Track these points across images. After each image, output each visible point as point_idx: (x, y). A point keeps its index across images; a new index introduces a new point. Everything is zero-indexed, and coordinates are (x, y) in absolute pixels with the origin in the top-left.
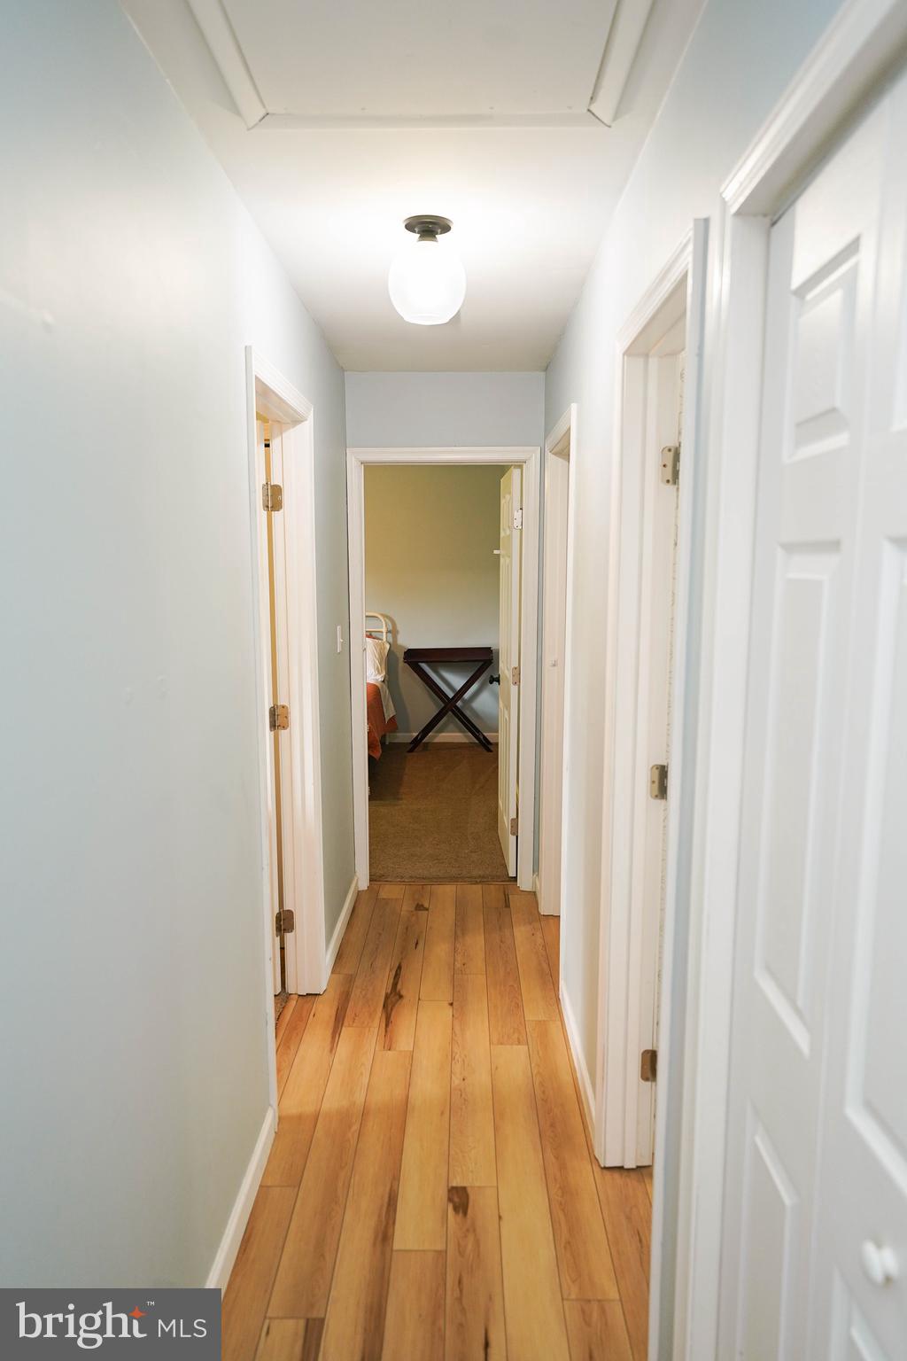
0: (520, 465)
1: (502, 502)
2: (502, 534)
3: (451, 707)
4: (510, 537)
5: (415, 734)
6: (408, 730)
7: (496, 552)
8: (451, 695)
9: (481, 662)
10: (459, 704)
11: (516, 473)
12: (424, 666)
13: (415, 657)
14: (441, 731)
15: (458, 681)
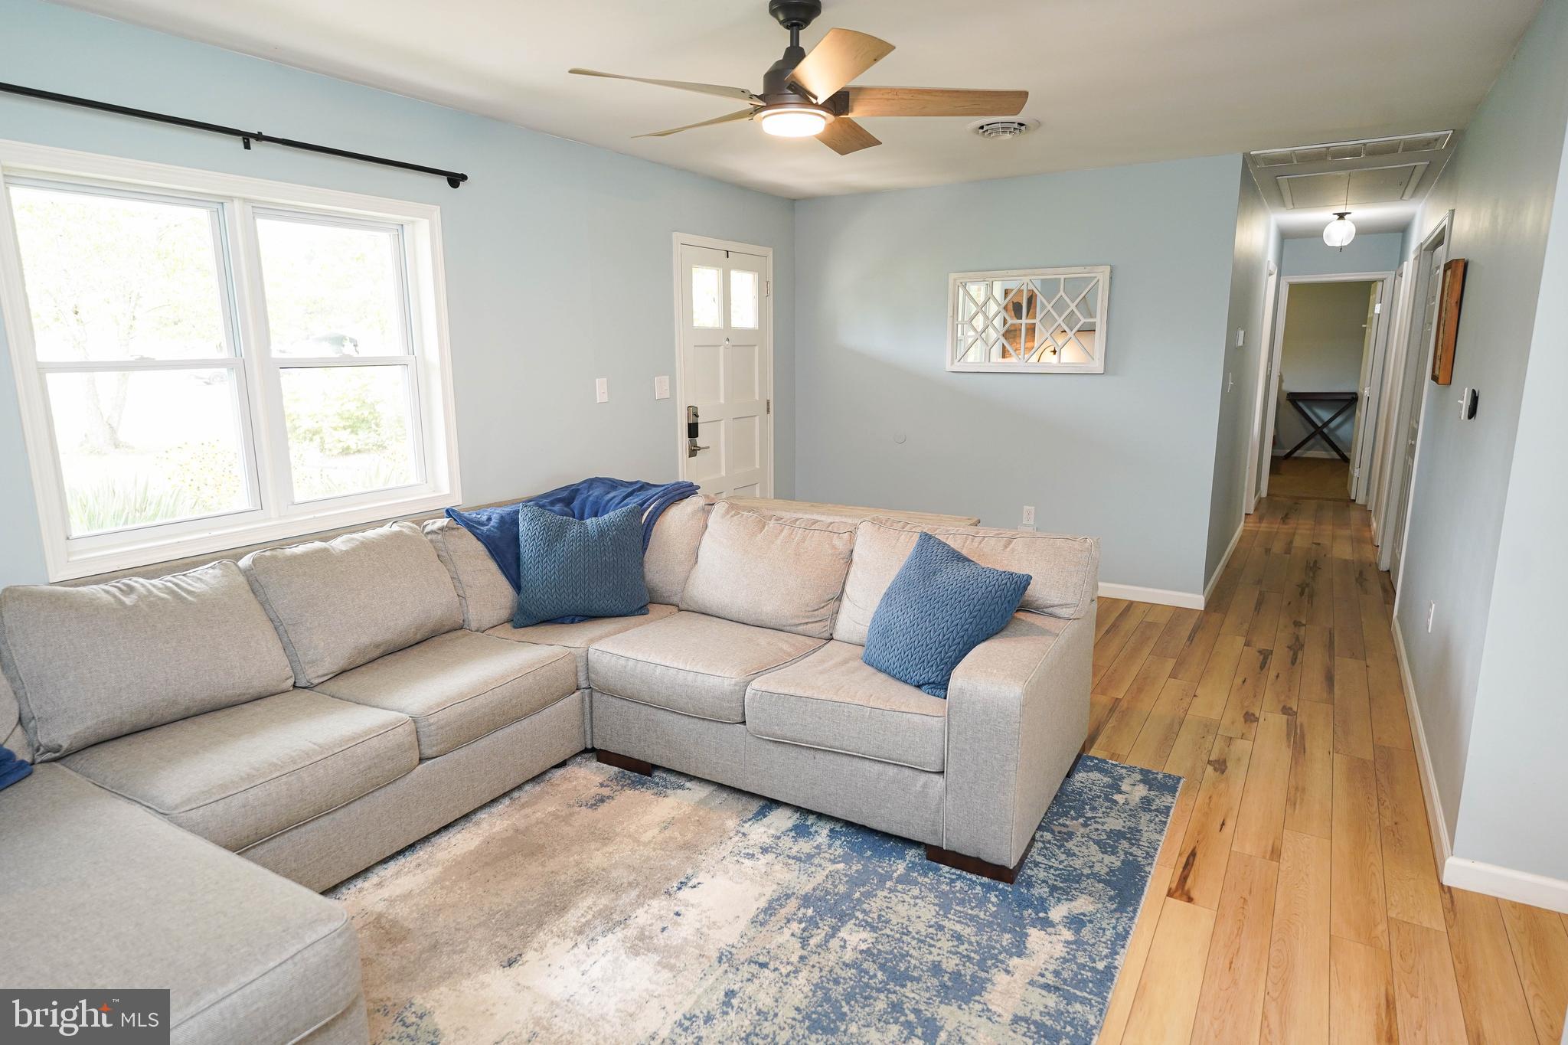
0: (1383, 281)
1: (1371, 297)
2: (1369, 316)
3: (1319, 433)
4: (1372, 318)
5: (1288, 451)
6: (1284, 448)
7: (1364, 326)
8: (1320, 425)
9: (1348, 402)
10: (1325, 430)
11: (1380, 284)
12: (1301, 404)
13: (1295, 399)
14: (1309, 449)
15: (1326, 415)
